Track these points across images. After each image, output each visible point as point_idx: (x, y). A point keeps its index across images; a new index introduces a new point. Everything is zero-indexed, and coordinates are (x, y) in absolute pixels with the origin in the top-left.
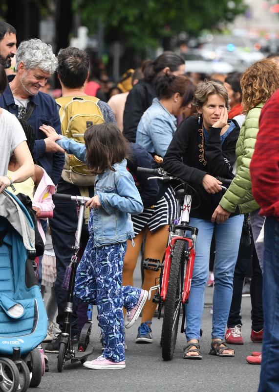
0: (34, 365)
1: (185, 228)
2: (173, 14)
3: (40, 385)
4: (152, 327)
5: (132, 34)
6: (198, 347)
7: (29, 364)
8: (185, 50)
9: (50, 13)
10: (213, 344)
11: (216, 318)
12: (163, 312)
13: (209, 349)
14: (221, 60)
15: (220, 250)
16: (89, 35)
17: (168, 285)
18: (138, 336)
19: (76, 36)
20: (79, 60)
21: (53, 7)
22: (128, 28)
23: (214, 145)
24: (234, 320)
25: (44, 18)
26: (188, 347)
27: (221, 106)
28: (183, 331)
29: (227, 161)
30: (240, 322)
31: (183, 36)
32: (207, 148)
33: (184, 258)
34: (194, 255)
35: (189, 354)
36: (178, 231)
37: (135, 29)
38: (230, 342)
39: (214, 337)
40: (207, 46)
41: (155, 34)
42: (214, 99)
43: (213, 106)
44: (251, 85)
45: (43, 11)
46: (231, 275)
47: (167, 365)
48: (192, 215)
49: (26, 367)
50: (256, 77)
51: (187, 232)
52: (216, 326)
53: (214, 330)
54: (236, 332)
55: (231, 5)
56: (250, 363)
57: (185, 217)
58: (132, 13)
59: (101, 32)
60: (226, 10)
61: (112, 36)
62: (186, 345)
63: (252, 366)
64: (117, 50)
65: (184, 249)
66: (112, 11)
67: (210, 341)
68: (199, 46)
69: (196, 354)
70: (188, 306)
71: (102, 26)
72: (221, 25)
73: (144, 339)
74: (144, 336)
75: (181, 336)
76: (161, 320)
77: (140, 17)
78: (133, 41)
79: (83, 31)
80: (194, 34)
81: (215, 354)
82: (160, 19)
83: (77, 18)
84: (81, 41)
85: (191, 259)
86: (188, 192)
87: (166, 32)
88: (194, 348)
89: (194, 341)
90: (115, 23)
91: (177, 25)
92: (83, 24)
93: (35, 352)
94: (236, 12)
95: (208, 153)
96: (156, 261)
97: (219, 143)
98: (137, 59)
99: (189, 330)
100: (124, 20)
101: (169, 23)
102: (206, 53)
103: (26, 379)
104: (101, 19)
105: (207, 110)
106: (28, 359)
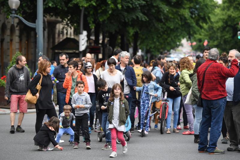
0: (128, 135)
1: (166, 100)
2: (163, 46)
3: (130, 140)
4: (158, 125)
5: (153, 51)
6: (170, 130)
7: (127, 135)
8: (165, 55)
9: (132, 46)
10: (174, 130)
11: (174, 123)
12: (160, 121)
13: (173, 131)
14: (176, 57)
15: (175, 106)
16: (142, 51)
17: (162, 115)
18: (155, 128)
19: (138, 52)
20: (139, 57)
21: (132, 44)
22: (151, 50)
23: (172, 79)
24: (179, 124)
25: (130, 47)
26: (167, 131)
27: (173, 69)
28: (166, 126)
29: (176, 83)
30: (180, 124)
31: (166, 51)
32: (171, 80)
33: (165, 108)
34: (168, 107)
35: (167, 132)
36: (164, 101)
37: (153, 50)
38: (178, 129)
39: (174, 128)
40: (172, 54)
41: (158, 51)
42: (172, 67)
43: (171, 69)
44: (184, 65)
45: (130, 46)
46: (178, 112)
47: (162, 135)
48: (168, 97)
49: (126, 136)
50: (185, 63)
51: (166, 101)
52: (174, 125)
53: (174, 126)
54: (179, 127)
55: (178, 43)
56: (183, 134)
57: (166, 97)
58: (153, 46)
59: (145, 51)
60: (177, 45)
61: (147, 52)
62: (166, 130)
63: (183, 135)
64: (149, 55)
65: (165, 105)
66: (147, 45)
67: (173, 129)
68: (170, 54)
69: (169, 132)
70: (167, 120)
71: (145, 49)
72: (176, 48)
73: (156, 129)
74: (156, 128)
75: (165, 128)
76: (160, 124)
77: (154, 47)
78: (153, 53)
79: (140, 51)
80: (169, 51)
81: (174, 132)
82: (160, 47)
83: (139, 47)
84: (140, 53)
85: (167, 108)
86: (166, 91)
87: (161, 50)
88: (169, 131)
89: (169, 129)
90: (148, 48)
91: (164, 49)
92: (140, 49)
93: (128, 132)
94: (179, 45)
95: (171, 81)
96: (158, 109)
97: (174, 78)
98: (154, 57)
99: (167, 126)
100: (151, 48)
101: (162, 48)
102: (172, 56)
103: (126, 139)
104: (145, 47)
105: (170, 70)
106: (126, 134)
